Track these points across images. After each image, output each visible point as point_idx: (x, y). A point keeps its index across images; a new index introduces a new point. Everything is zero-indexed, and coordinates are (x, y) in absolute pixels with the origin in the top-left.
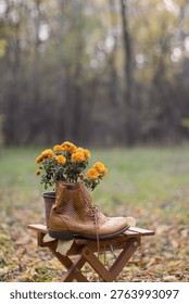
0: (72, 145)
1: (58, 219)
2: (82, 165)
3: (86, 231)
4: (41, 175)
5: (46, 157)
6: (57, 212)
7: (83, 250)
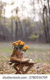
3: (18, 61)
4: (13, 48)
6: (12, 56)
7: (18, 66)
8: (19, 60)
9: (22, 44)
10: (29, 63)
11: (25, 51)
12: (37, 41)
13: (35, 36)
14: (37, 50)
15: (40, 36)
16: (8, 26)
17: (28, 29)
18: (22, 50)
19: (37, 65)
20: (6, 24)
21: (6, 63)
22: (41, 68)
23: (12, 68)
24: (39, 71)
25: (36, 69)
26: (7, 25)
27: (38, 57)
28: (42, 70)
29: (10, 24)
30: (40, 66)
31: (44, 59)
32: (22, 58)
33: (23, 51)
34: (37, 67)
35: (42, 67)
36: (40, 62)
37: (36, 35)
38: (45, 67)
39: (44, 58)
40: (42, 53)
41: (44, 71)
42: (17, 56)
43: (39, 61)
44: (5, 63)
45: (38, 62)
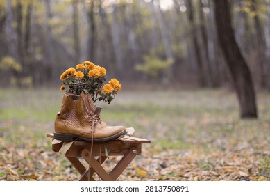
0: (91, 63)
1: (61, 124)
2: (99, 80)
5: (70, 74)
6: (60, 117)
7: (83, 152)
8: (86, 130)
9: (99, 74)
10: (122, 141)
11: (109, 101)
12: (165, 81)
13: (158, 63)
14: (167, 111)
15: (179, 61)
16: (61, 30)
17: (132, 37)
18: (99, 96)
19: (160, 159)
20: (55, 21)
21: (49, 155)
22: (173, 167)
23: (69, 170)
24: (165, 177)
25: (156, 171)
26: (57, 26)
27: (166, 134)
28: (178, 172)
29: (70, 21)
30: (171, 162)
31: (189, 140)
32: (99, 126)
33: (100, 99)
34: (161, 162)
35: (178, 164)
36: (171, 148)
37: (163, 57)
38: (189, 163)
39: (190, 136)
40: (183, 120)
41: (186, 175)
42: (79, 116)
43: (167, 146)
44: (45, 155)
45: (165, 149)
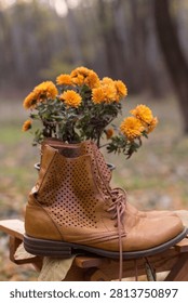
1: (41, 216)
2: (112, 109)
4: (33, 130)
5: (42, 96)
6: (39, 201)
9: (113, 96)
11: (130, 153)
42: (83, 196)
